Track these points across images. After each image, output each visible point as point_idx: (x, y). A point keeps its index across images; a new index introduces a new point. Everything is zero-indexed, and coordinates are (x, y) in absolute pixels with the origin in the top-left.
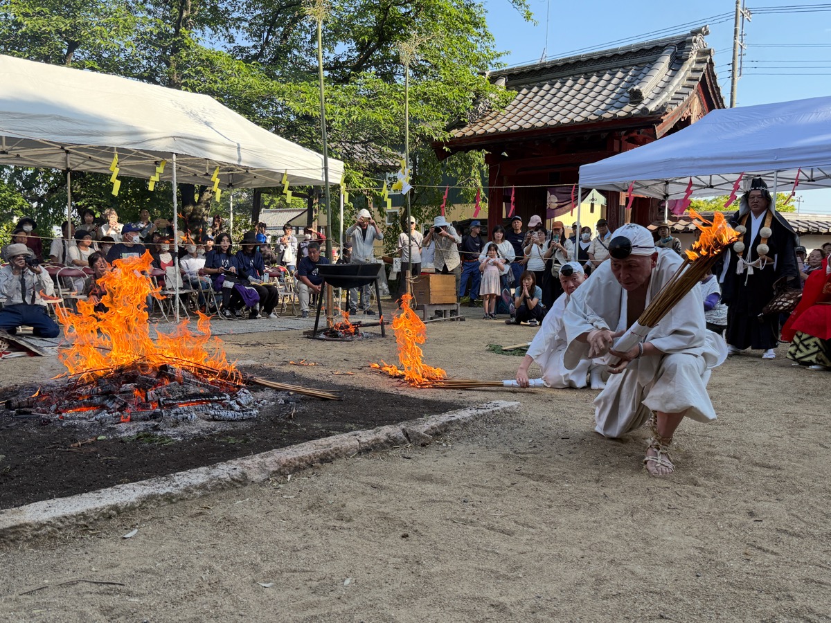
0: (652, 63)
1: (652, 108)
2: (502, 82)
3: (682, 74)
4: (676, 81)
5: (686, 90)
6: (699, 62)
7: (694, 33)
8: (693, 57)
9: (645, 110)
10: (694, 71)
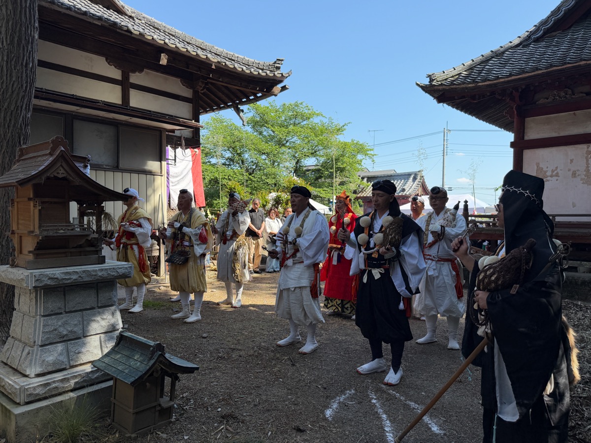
0: (408, 179)
1: (408, 193)
2: (366, 179)
3: (416, 183)
4: (414, 185)
5: (416, 188)
6: (420, 179)
7: (419, 172)
8: (419, 178)
9: (406, 194)
10: (419, 182)
